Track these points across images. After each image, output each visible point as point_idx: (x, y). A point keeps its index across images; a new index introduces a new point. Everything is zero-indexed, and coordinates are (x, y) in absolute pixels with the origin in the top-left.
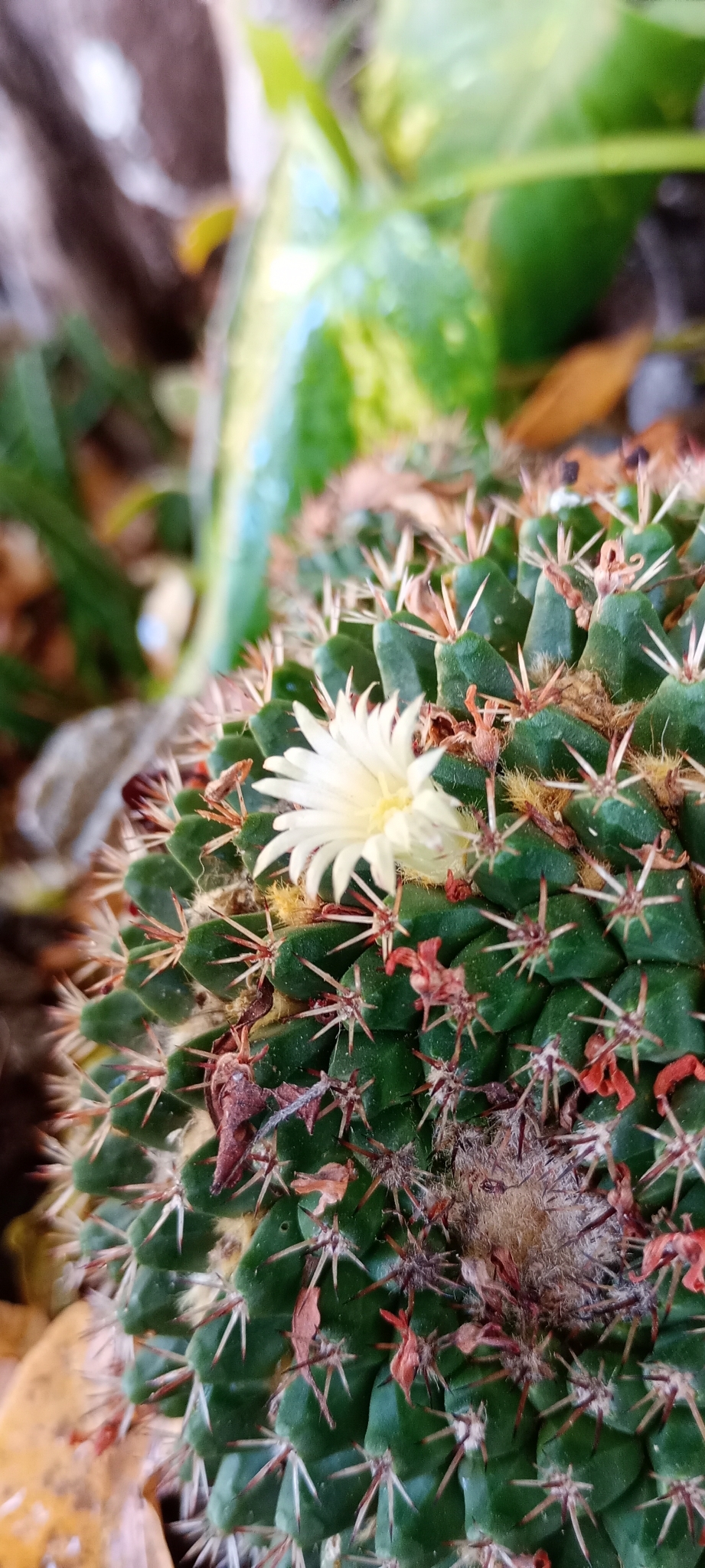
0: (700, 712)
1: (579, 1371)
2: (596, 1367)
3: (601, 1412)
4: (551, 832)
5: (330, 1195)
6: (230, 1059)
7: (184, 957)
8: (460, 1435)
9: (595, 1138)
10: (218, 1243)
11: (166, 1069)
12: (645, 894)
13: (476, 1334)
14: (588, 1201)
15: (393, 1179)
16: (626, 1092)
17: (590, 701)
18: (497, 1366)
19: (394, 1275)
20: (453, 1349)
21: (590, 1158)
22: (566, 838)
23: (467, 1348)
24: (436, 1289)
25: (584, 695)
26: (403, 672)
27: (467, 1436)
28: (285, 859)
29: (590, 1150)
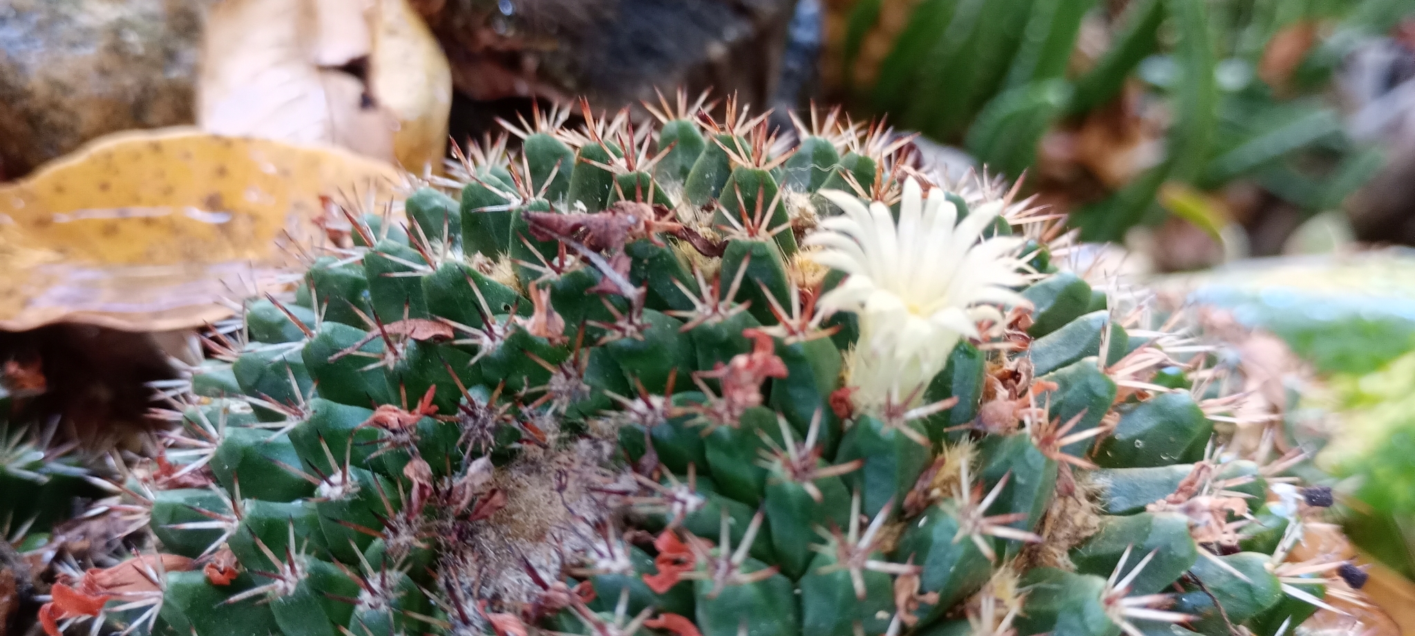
0: (1074, 621)
1: (395, 576)
2: (400, 589)
3: (360, 603)
4: (918, 487)
5: (531, 325)
6: (648, 213)
7: (741, 169)
8: (333, 479)
9: (613, 556)
10: (489, 259)
11: (634, 173)
12: (865, 572)
13: (421, 476)
14: (554, 567)
15: (558, 382)
16: (661, 583)
17: (1066, 526)
18: (398, 506)
19: (471, 402)
20: (406, 459)
21: (593, 556)
22: (914, 503)
23: (409, 471)
24: (461, 440)
25: (1072, 520)
26: (1064, 349)
27: (331, 484)
28: (839, 212)
29: (601, 555)
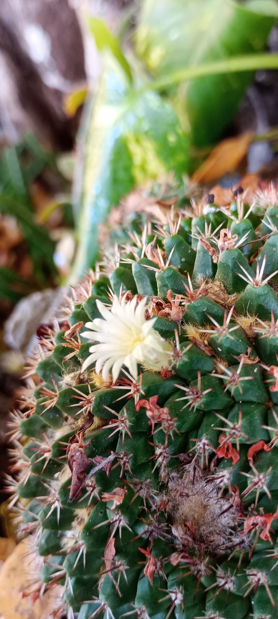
0: (262, 298)
1: (220, 572)
2: (227, 570)
3: (230, 589)
4: (204, 349)
5: (117, 501)
6: (75, 446)
7: (57, 403)
8: (173, 598)
9: (223, 476)
10: (76, 519)
11: (51, 449)
12: (241, 375)
13: (178, 557)
14: (222, 502)
15: (143, 493)
16: (236, 457)
17: (219, 294)
18: (188, 569)
19: (145, 532)
20: (169, 564)
21: (222, 484)
22: (210, 351)
23: (175, 563)
24: (162, 538)
25: (217, 291)
26: (145, 283)
27: (176, 599)
28: (93, 365)
29: (222, 481)
